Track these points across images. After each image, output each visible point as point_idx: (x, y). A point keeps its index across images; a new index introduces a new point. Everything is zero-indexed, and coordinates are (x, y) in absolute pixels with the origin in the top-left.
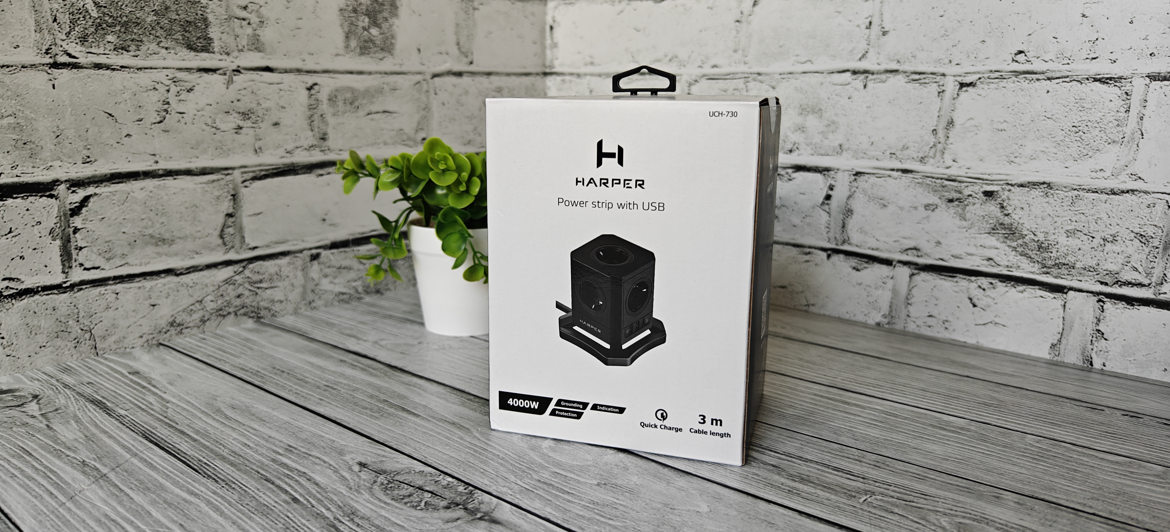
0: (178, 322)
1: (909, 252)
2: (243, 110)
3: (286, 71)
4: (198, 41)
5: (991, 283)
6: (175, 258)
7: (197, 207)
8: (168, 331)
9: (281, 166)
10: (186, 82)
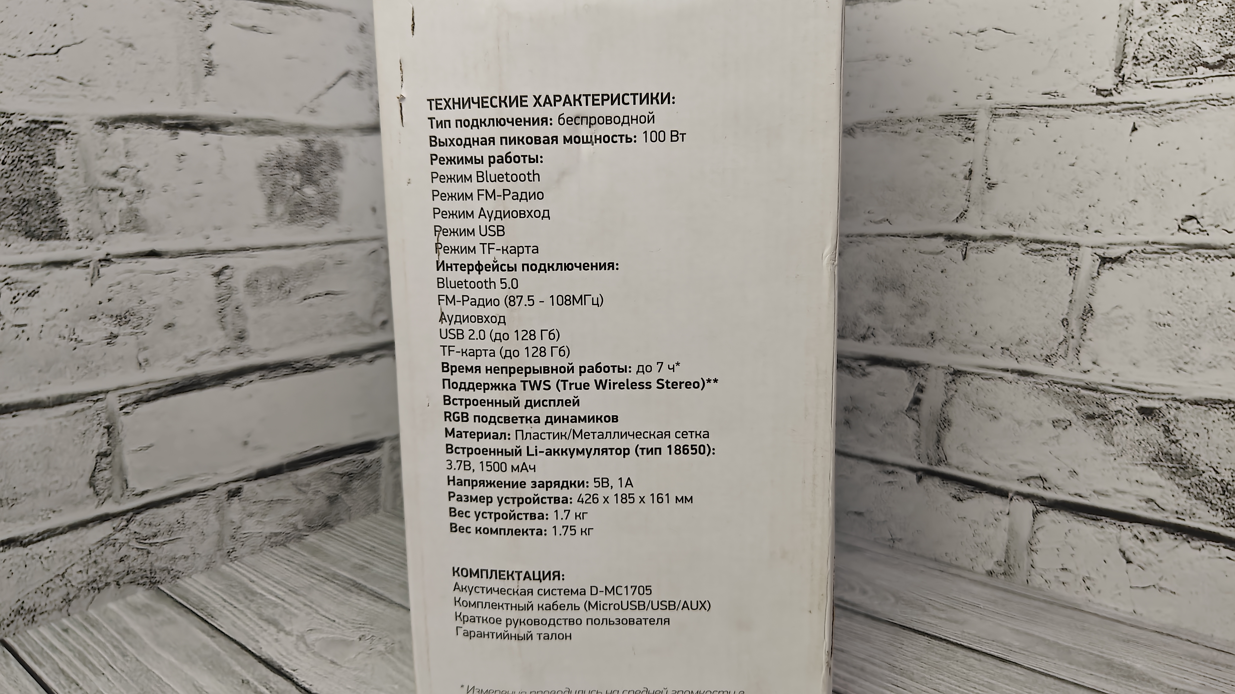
0: (27, 608)
1: (1032, 482)
2: (117, 312)
3: (181, 254)
4: (43, 225)
5: (1154, 534)
6: (21, 523)
7: (51, 450)
8: (12, 622)
9: (178, 380)
10: (26, 282)
